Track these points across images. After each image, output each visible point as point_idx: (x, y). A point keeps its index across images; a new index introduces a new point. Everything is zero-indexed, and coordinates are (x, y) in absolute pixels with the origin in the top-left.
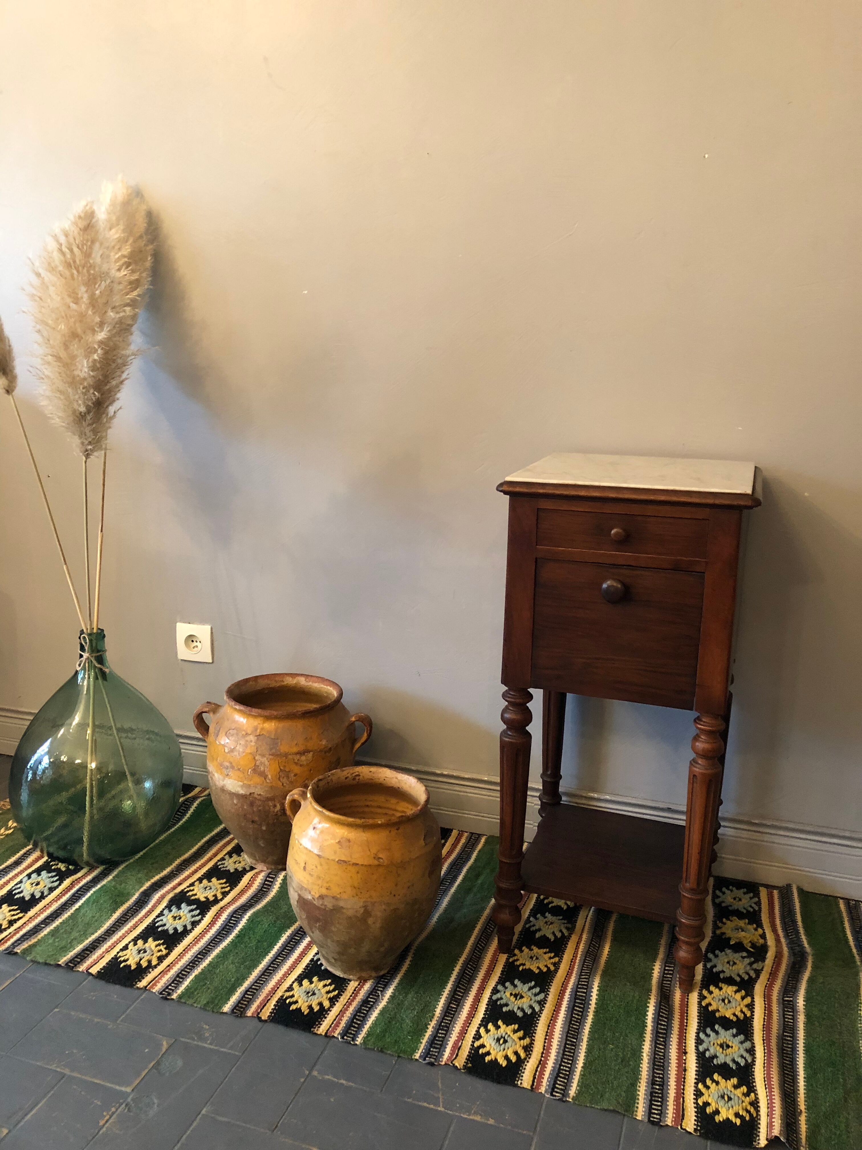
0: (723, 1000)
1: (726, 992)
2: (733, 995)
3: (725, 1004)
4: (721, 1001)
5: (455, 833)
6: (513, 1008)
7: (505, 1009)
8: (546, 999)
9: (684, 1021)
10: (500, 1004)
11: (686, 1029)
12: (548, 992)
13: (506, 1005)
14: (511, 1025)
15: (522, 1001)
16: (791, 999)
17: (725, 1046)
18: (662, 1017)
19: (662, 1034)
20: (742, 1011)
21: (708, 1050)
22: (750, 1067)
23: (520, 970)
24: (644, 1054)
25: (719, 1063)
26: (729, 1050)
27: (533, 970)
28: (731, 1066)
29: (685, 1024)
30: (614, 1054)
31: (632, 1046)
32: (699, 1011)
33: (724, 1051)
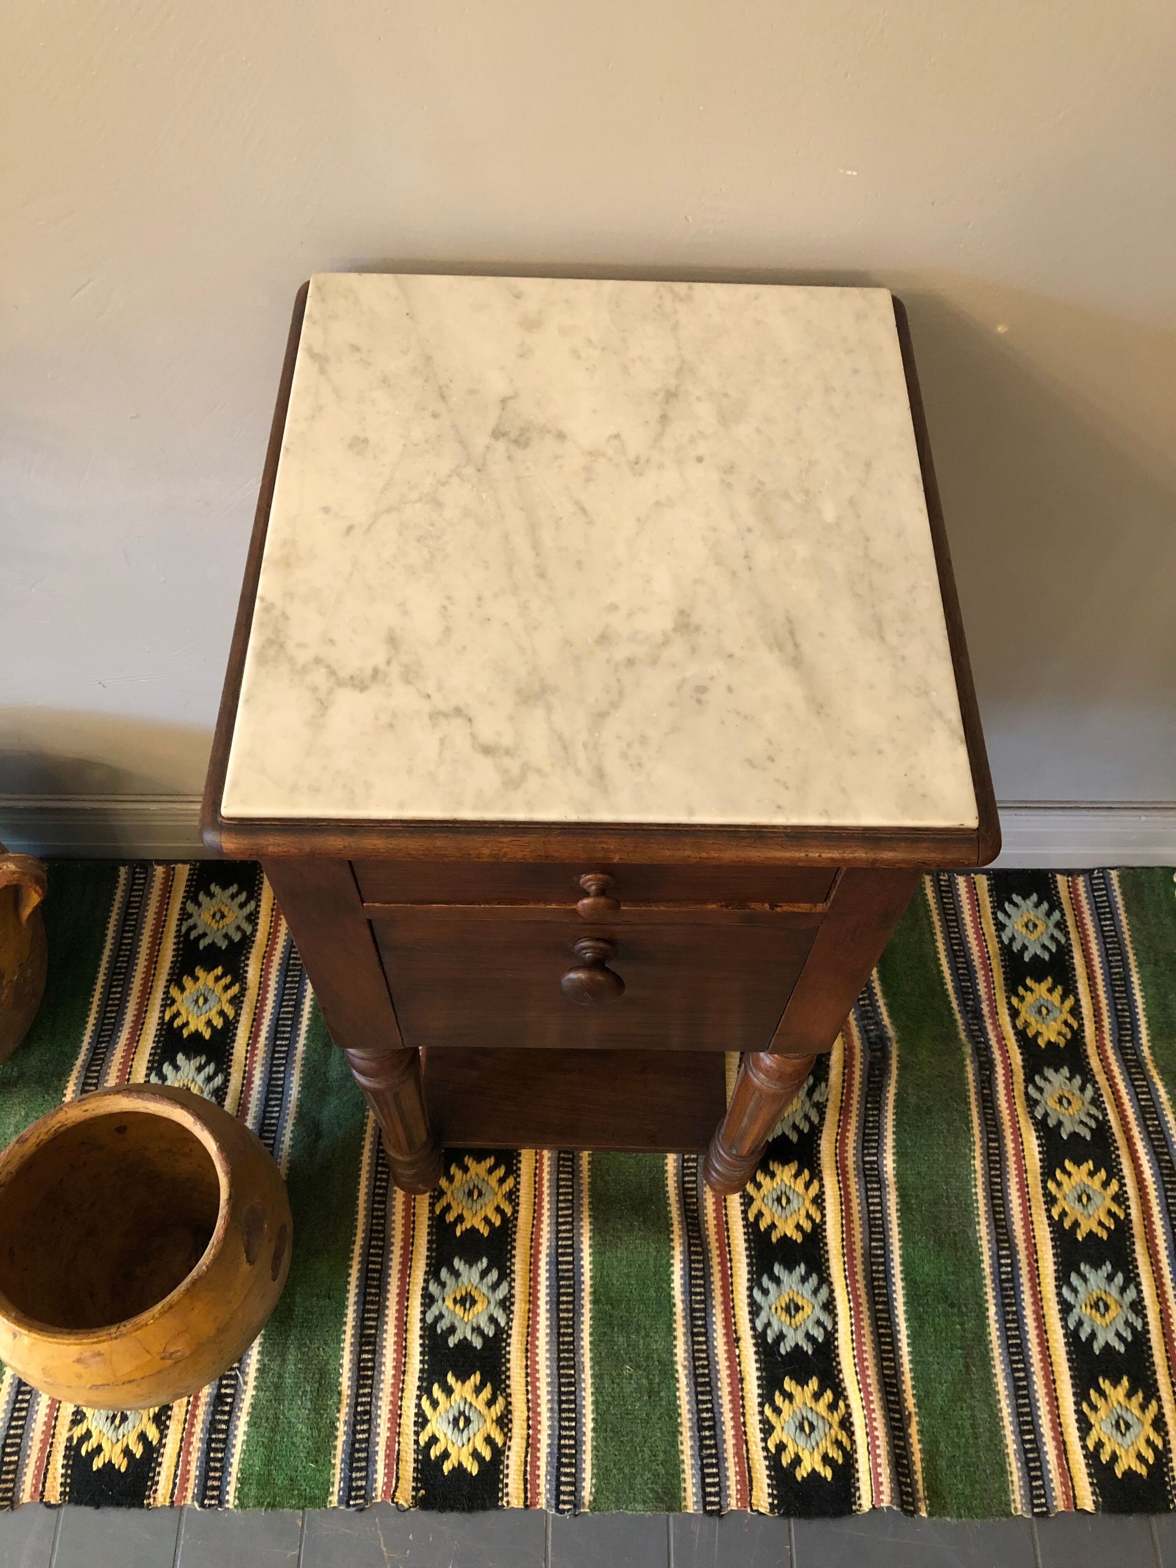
0: (779, 1200)
1: (782, 1180)
2: (793, 1185)
3: (782, 1207)
4: (776, 1203)
6: (464, 1332)
7: (452, 1341)
8: (513, 1291)
9: (726, 1266)
10: (442, 1330)
11: (732, 1284)
12: (513, 1276)
13: (452, 1330)
14: (469, 1378)
15: (476, 1312)
16: (874, 1158)
17: (792, 1308)
18: (696, 1270)
19: (699, 1310)
20: (808, 1216)
21: (769, 1324)
22: (832, 1340)
23: (458, 1233)
24: (679, 1367)
25: (789, 1349)
26: (800, 1316)
27: (478, 1230)
28: (805, 1349)
29: (729, 1273)
30: (635, 1385)
31: (659, 1356)
32: (746, 1237)
33: (793, 1319)
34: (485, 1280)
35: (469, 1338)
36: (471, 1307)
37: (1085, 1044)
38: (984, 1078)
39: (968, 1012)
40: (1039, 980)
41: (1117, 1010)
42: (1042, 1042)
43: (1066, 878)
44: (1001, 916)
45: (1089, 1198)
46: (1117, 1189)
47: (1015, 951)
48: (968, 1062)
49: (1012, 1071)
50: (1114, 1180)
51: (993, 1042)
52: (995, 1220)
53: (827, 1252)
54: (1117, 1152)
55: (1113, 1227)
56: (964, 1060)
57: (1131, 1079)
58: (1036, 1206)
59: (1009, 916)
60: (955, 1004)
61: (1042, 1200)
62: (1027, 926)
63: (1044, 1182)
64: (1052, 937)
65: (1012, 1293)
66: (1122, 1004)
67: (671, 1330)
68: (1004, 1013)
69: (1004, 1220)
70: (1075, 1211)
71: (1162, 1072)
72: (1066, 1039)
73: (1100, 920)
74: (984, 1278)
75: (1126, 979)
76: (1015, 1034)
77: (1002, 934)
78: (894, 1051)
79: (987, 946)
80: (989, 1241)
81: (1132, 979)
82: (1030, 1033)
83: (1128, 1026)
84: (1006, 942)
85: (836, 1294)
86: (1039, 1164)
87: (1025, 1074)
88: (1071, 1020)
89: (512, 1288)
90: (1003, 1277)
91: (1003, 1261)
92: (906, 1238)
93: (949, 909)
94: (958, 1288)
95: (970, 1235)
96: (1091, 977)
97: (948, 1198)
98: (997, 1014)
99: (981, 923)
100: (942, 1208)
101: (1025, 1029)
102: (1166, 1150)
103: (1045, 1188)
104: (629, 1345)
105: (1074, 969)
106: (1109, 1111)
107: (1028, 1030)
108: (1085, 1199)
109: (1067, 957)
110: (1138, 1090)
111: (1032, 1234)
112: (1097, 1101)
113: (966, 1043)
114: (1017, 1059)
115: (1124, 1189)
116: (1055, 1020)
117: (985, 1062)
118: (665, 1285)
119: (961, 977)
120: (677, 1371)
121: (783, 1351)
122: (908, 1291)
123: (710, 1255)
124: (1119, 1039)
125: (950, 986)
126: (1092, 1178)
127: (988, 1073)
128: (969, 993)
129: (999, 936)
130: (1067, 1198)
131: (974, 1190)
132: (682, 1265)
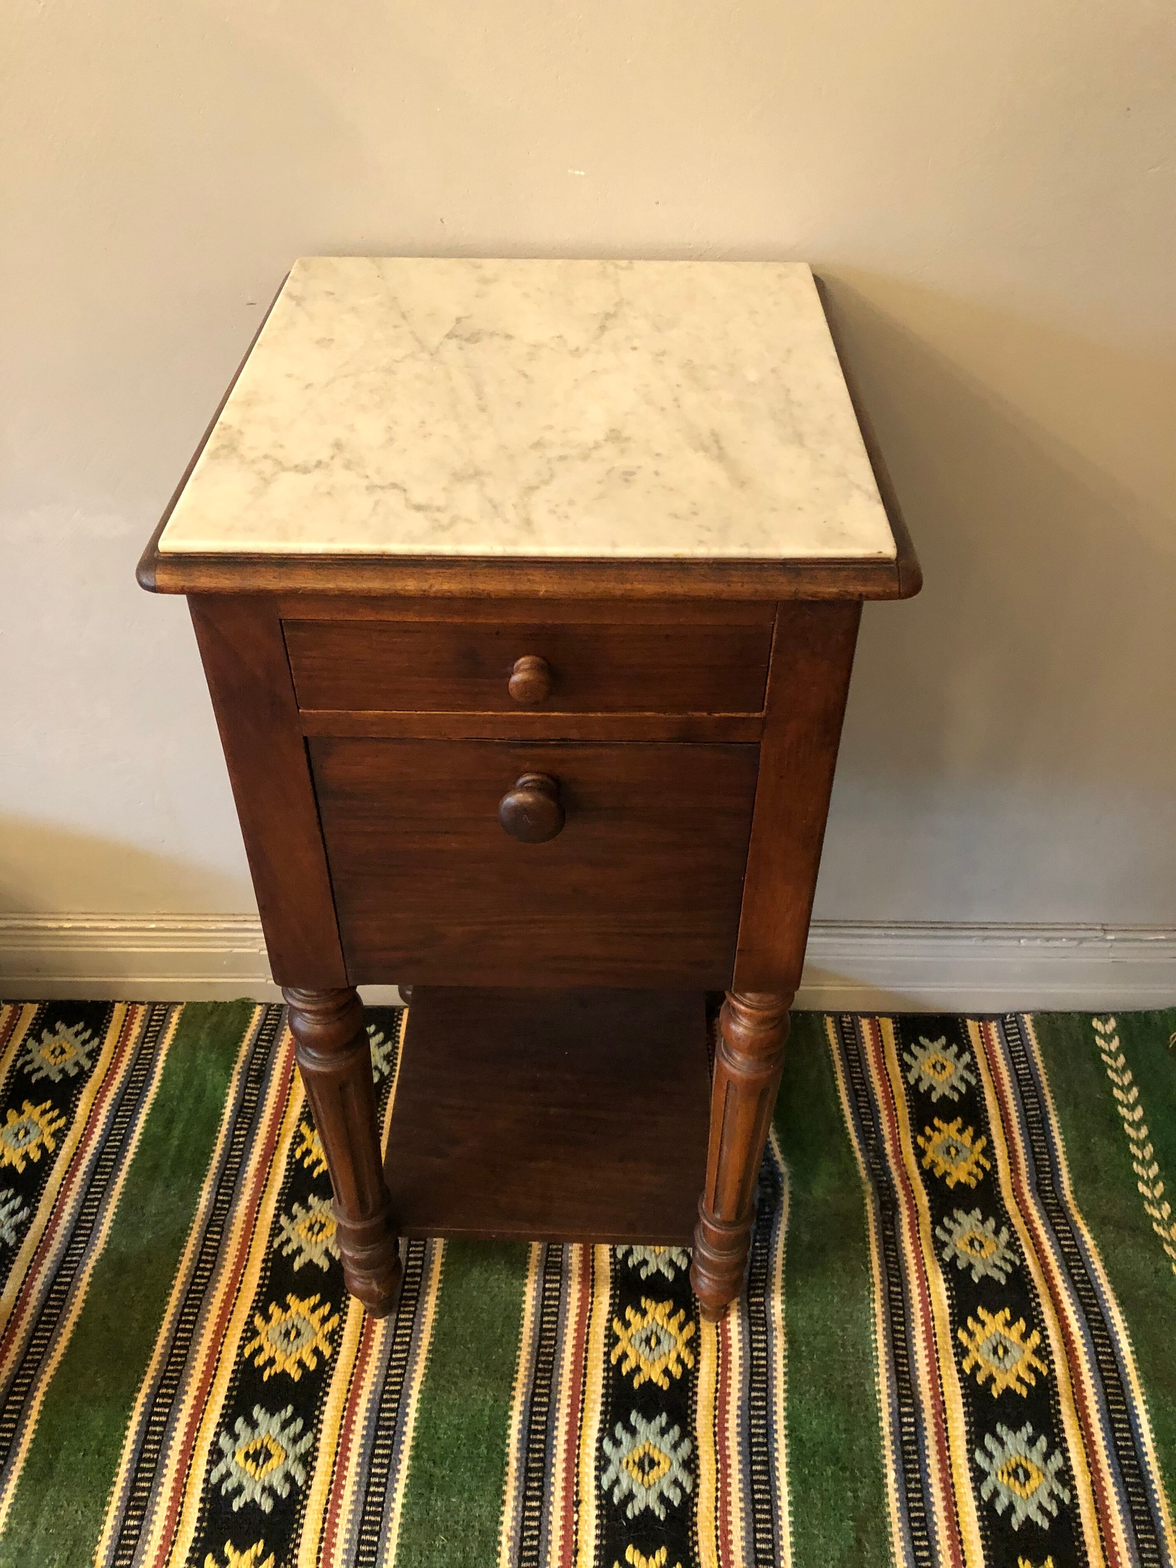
0: (648, 1340)
1: (654, 1319)
2: (665, 1326)
3: (651, 1348)
4: (644, 1344)
5: (119, 1011)
6: (253, 1492)
7: (237, 1504)
8: (317, 1444)
9: (576, 1417)
10: (227, 1491)
11: (579, 1437)
12: (320, 1426)
13: (239, 1490)
14: (251, 1547)
15: (270, 1469)
16: (762, 1299)
17: (646, 1464)
18: (537, 1423)
19: (536, 1470)
20: (679, 1360)
21: (617, 1482)
22: (690, 1504)
23: (265, 1378)
24: (503, 1539)
25: (637, 1513)
26: (654, 1473)
27: (289, 1375)
28: (657, 1513)
29: (579, 1424)
30: (447, 1560)
31: (481, 1524)
32: (605, 1382)
33: (646, 1477)
34: (287, 1431)
35: (257, 1499)
36: (264, 1462)
37: (999, 1186)
38: (887, 1218)
39: (868, 1151)
40: (948, 1120)
41: (1034, 1153)
42: (950, 1182)
43: (977, 1024)
44: (906, 1057)
45: (1006, 1351)
46: (1038, 1341)
47: (922, 1091)
48: (868, 1201)
49: (917, 1211)
50: (1034, 1332)
51: (897, 1181)
52: (897, 1372)
53: (696, 1402)
54: (1037, 1300)
55: (1033, 1383)
56: (864, 1198)
57: (1051, 1224)
58: (945, 1358)
59: (916, 1058)
60: (855, 1142)
61: (952, 1351)
62: (934, 1067)
63: (954, 1331)
64: (962, 1078)
65: (915, 1457)
66: (1039, 1147)
67: (500, 1493)
68: (908, 1152)
69: (908, 1373)
70: (989, 1365)
71: (1086, 1217)
72: (977, 1179)
73: (1014, 1064)
74: (883, 1438)
75: (1044, 1120)
76: (921, 1174)
77: (908, 1074)
78: (786, 1187)
79: (891, 1086)
80: (889, 1396)
81: (1051, 1122)
82: (938, 1173)
83: (1047, 1169)
84: (912, 1082)
85: (701, 1452)
86: (948, 1311)
87: (932, 1216)
88: (983, 1161)
89: (316, 1440)
90: (905, 1438)
91: (905, 1420)
92: (792, 1390)
93: (852, 1050)
94: (851, 1449)
95: (867, 1388)
96: (1005, 1119)
97: (843, 1346)
98: (901, 1152)
99: (885, 1064)
100: (835, 1356)
101: (931, 1169)
102: (1094, 1301)
103: (955, 1338)
104: (448, 1511)
105: (986, 1111)
106: (1027, 1255)
107: (935, 1170)
108: (1001, 1352)
109: (978, 1099)
110: (1061, 1235)
111: (940, 1390)
112: (1013, 1245)
113: (866, 1181)
114: (923, 1200)
115: (1047, 1341)
116: (965, 1160)
117: (887, 1202)
118: (499, 1441)
119: (863, 1116)
120: (500, 1543)
121: (630, 1515)
122: (792, 1449)
123: (557, 1406)
124: (1037, 1183)
125: (850, 1125)
126: (1010, 1328)
127: (891, 1213)
128: (871, 1132)
129: (905, 1077)
130: (980, 1350)
131: (873, 1337)
132: (521, 1418)
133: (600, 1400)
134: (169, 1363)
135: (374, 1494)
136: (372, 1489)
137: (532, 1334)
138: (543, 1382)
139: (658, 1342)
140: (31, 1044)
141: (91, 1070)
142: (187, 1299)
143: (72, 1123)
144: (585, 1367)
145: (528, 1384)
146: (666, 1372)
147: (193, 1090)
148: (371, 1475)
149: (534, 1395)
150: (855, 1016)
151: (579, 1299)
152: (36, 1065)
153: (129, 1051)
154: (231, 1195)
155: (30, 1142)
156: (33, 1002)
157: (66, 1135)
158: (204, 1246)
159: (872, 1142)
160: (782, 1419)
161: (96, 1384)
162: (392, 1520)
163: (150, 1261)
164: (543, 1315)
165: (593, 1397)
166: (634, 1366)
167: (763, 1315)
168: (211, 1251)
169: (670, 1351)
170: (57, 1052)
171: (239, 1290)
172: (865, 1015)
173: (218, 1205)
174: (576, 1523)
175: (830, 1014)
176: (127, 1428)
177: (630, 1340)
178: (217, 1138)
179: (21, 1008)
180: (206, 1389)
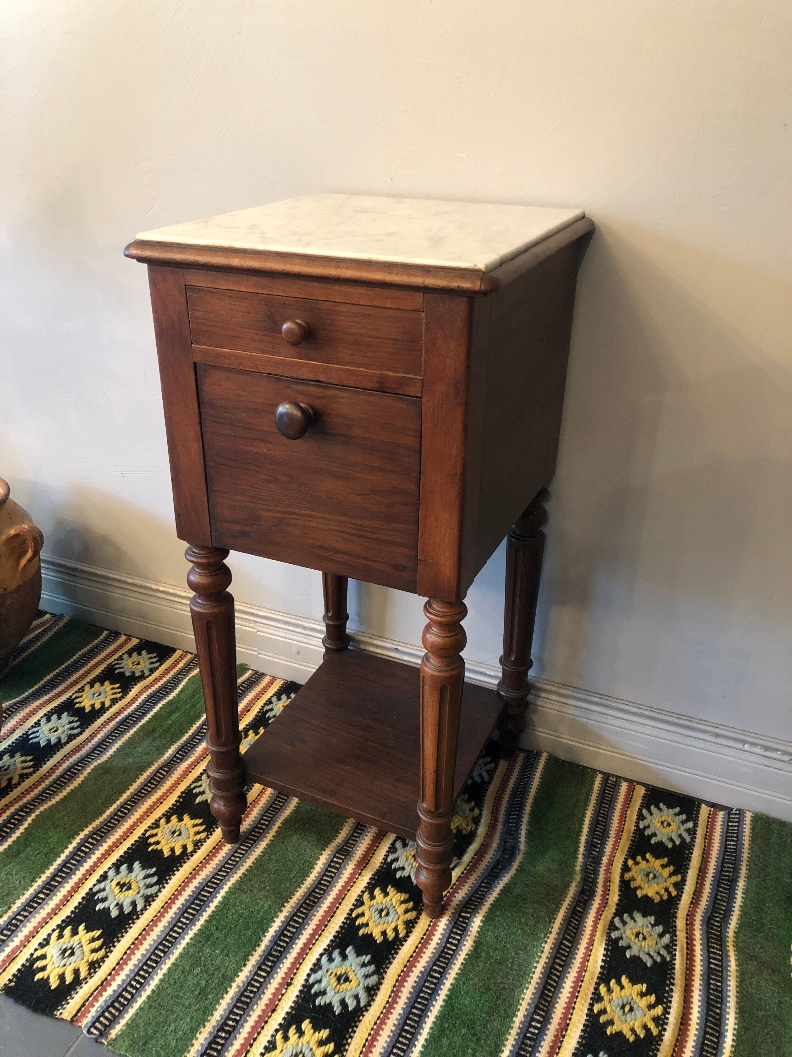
0: (381, 911)
1: (391, 900)
2: (396, 907)
3: (381, 916)
4: (377, 912)
5: (178, 653)
6: (111, 904)
7: (99, 907)
8: (159, 894)
9: (314, 937)
10: (98, 898)
11: (310, 949)
12: (165, 885)
13: (104, 900)
14: (93, 931)
15: (126, 895)
16: (469, 915)
17: (343, 979)
18: (289, 931)
19: (274, 956)
20: (396, 929)
21: (320, 981)
22: (359, 1014)
23: (150, 850)
24: (234, 985)
25: (322, 1004)
26: (345, 986)
27: (163, 853)
28: (335, 1009)
29: (314, 942)
30: (195, 982)
31: (226, 971)
32: (342, 925)
33: (339, 986)
34: (146, 880)
35: (111, 908)
36: (125, 891)
37: (677, 909)
38: (582, 900)
39: (589, 857)
40: (657, 857)
41: (716, 898)
42: (639, 893)
43: (709, 808)
44: (645, 811)
45: (631, 1009)
46: (660, 1013)
47: (646, 834)
48: (574, 884)
49: (607, 903)
50: (660, 1006)
51: (601, 881)
52: (543, 992)
53: (394, 958)
54: (672, 987)
55: (642, 1036)
56: (571, 882)
57: (708, 945)
58: (582, 998)
59: (651, 814)
60: (582, 849)
61: (590, 996)
62: (662, 823)
63: (598, 985)
64: (680, 836)
65: (530, 1049)
66: (721, 896)
67: (245, 959)
68: (617, 866)
69: (551, 997)
70: (614, 1013)
71: (739, 951)
72: (661, 898)
73: (727, 840)
74: (512, 1028)
75: (733, 881)
76: (620, 881)
77: (641, 822)
78: (519, 858)
79: (624, 825)
80: (529, 1004)
81: (739, 884)
82: (633, 885)
83: (722, 912)
84: (641, 826)
85: (382, 987)
86: (599, 970)
87: (616, 909)
88: (672, 889)
89: (160, 891)
90: (528, 1035)
91: (534, 1023)
92: (462, 975)
93: (608, 797)
94: (485, 1026)
95: (516, 994)
96: (702, 871)
97: (512, 964)
98: (612, 865)
99: (627, 811)
100: (503, 967)
101: (629, 881)
102: (719, 1006)
103: (596, 989)
104: (210, 957)
105: (690, 861)
106: (678, 958)
107: (632, 882)
108: (627, 1008)
109: (687, 852)
110: (712, 955)
111: (569, 1016)
112: (671, 948)
113: (578, 873)
114: (614, 897)
115: (667, 1016)
116: (658, 884)
117: (587, 890)
118: (261, 933)
119: (595, 836)
120: (231, 987)
121: (317, 1003)
122: (444, 1010)
123: (306, 927)
124: (710, 917)
125: (583, 839)
126: (642, 998)
127: (587, 898)
128: (597, 847)
129: (637, 823)
130: (612, 1002)
131: (535, 964)
132: (281, 924)
133: (334, 933)
134: (106, 825)
135: (175, 932)
136: (175, 928)
137: (312, 883)
138: (304, 911)
139: (388, 914)
140: (126, 656)
141: (147, 677)
142: (133, 797)
143: (124, 698)
144: (335, 912)
145: (294, 908)
146: (384, 933)
147: (193, 700)
148: (179, 921)
149: (295, 915)
150: (619, 779)
151: (350, 874)
152: (121, 666)
153: (172, 673)
154: (184, 756)
155: (99, 699)
156: (138, 638)
157: (117, 702)
158: (155, 775)
159: (594, 853)
160: (447, 990)
161: (63, 819)
162: (177, 949)
163: (124, 773)
164: (325, 875)
165: (331, 930)
166: (365, 922)
167: (465, 925)
168: (158, 779)
169: (392, 922)
170: (135, 663)
171: (161, 803)
172: (626, 780)
173: (175, 759)
174: (283, 995)
175: (601, 772)
176: (67, 848)
177: (370, 908)
178: (192, 726)
179: (130, 639)
180: (116, 845)
